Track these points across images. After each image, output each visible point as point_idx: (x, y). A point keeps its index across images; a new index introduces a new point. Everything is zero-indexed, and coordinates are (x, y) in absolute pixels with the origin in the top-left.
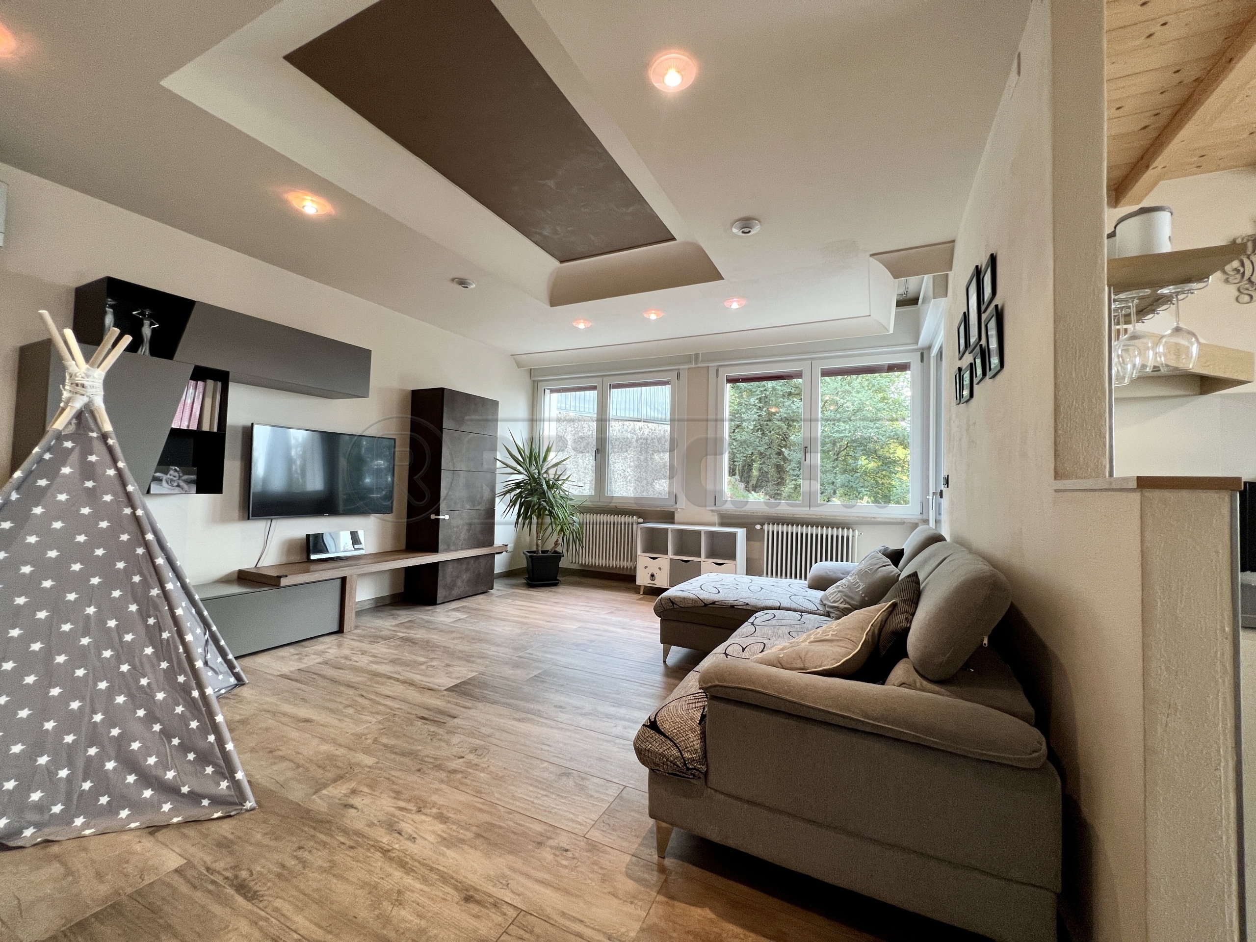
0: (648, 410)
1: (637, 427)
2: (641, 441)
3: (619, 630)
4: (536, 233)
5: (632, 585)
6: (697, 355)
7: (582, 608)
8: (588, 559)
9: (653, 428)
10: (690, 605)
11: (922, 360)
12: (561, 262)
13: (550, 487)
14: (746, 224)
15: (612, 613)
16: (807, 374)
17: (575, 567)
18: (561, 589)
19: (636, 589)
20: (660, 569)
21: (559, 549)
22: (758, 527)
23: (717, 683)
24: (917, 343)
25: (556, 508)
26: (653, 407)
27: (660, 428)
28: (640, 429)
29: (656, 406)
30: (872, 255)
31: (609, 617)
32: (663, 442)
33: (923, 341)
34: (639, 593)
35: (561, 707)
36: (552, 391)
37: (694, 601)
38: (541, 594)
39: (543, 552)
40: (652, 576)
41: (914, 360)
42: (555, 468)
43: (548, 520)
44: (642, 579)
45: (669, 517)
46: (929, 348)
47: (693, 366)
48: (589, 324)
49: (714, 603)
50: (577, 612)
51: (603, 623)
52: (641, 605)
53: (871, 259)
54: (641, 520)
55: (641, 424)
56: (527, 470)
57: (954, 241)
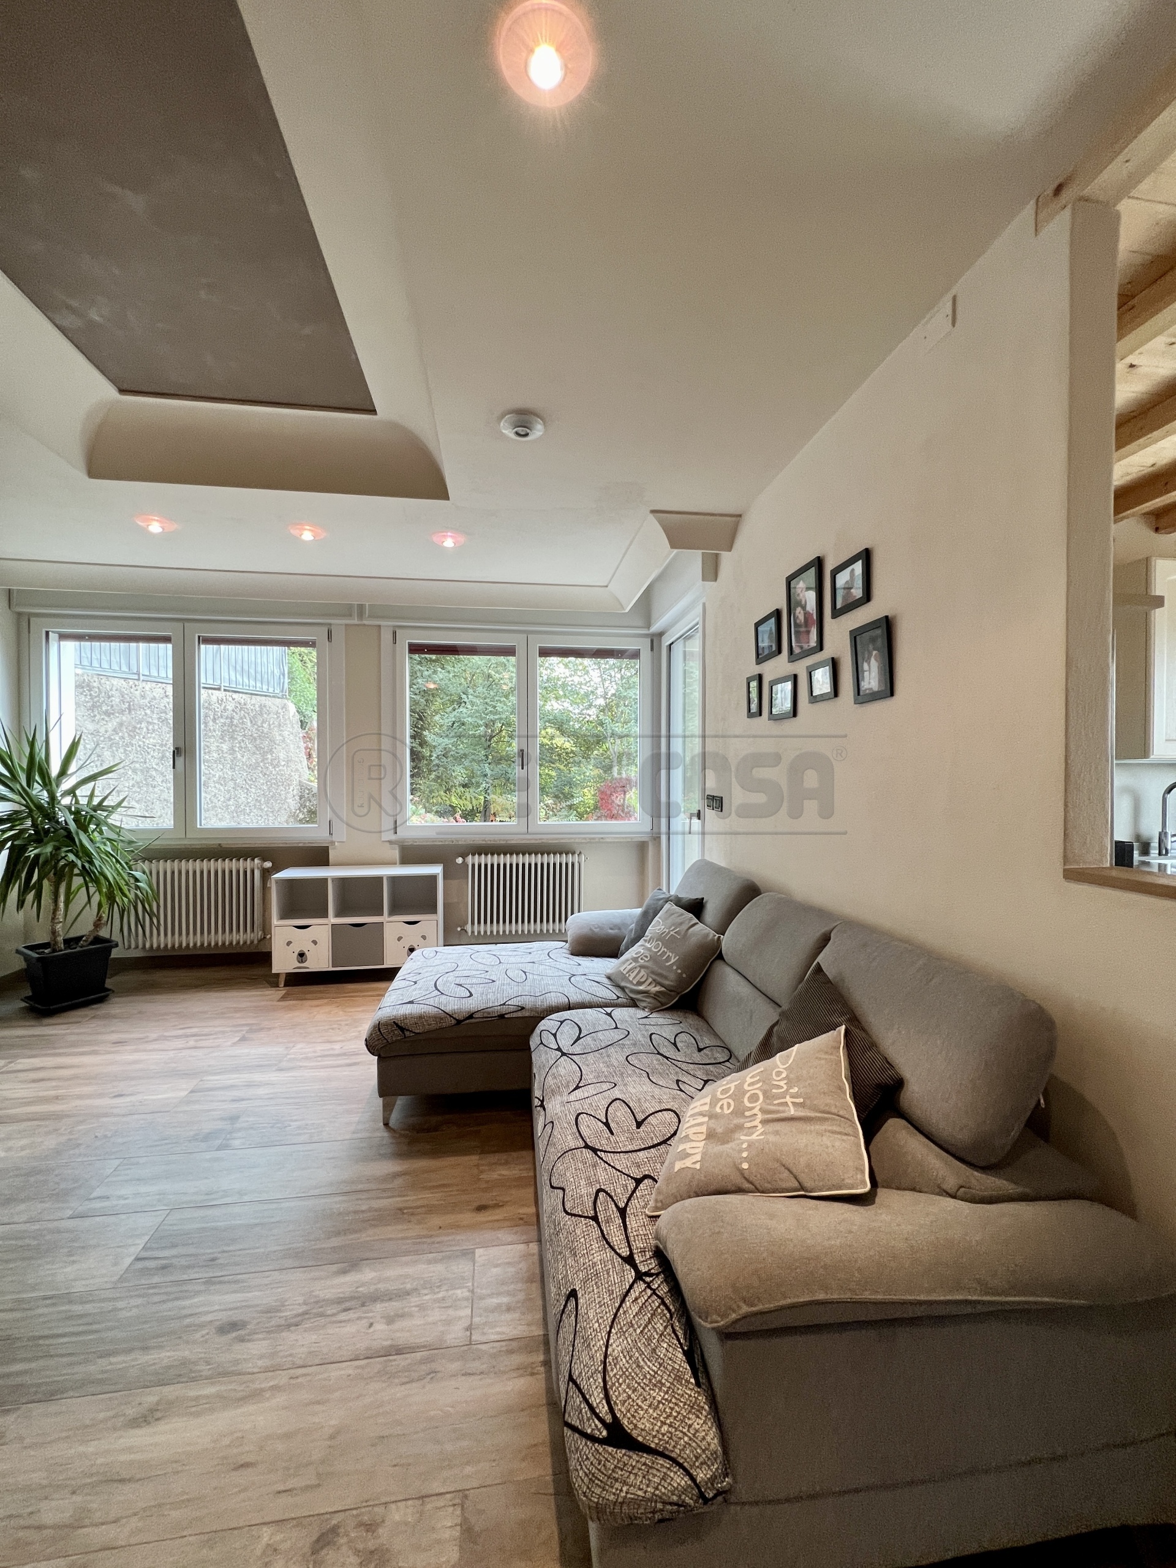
0: (232, 674)
1: (214, 699)
2: (222, 720)
3: (273, 1076)
5: (259, 971)
6: (361, 607)
7: (179, 1043)
9: (243, 701)
10: (433, 1027)
11: (652, 649)
12: (122, 391)
13: (83, 826)
14: (523, 420)
15: (243, 1039)
16: (521, 651)
17: (138, 954)
18: (115, 1006)
19: (272, 981)
20: (315, 942)
21: (104, 933)
22: (460, 860)
24: (649, 627)
25: (97, 863)
26: (239, 668)
27: (253, 701)
28: (220, 701)
29: (246, 667)
30: (653, 512)
31: (243, 1050)
32: (259, 723)
34: (276, 985)
36: (63, 637)
37: (437, 1018)
38: (74, 1029)
39: (68, 942)
40: (302, 955)
41: (644, 646)
42: (91, 784)
43: (77, 881)
44: (283, 962)
45: (319, 856)
47: (356, 621)
48: (173, 527)
49: (471, 1016)
50: (171, 1054)
51: (236, 1070)
52: (289, 1009)
53: (651, 517)
54: (268, 864)
55: (220, 694)
56: (25, 794)
57: (740, 516)
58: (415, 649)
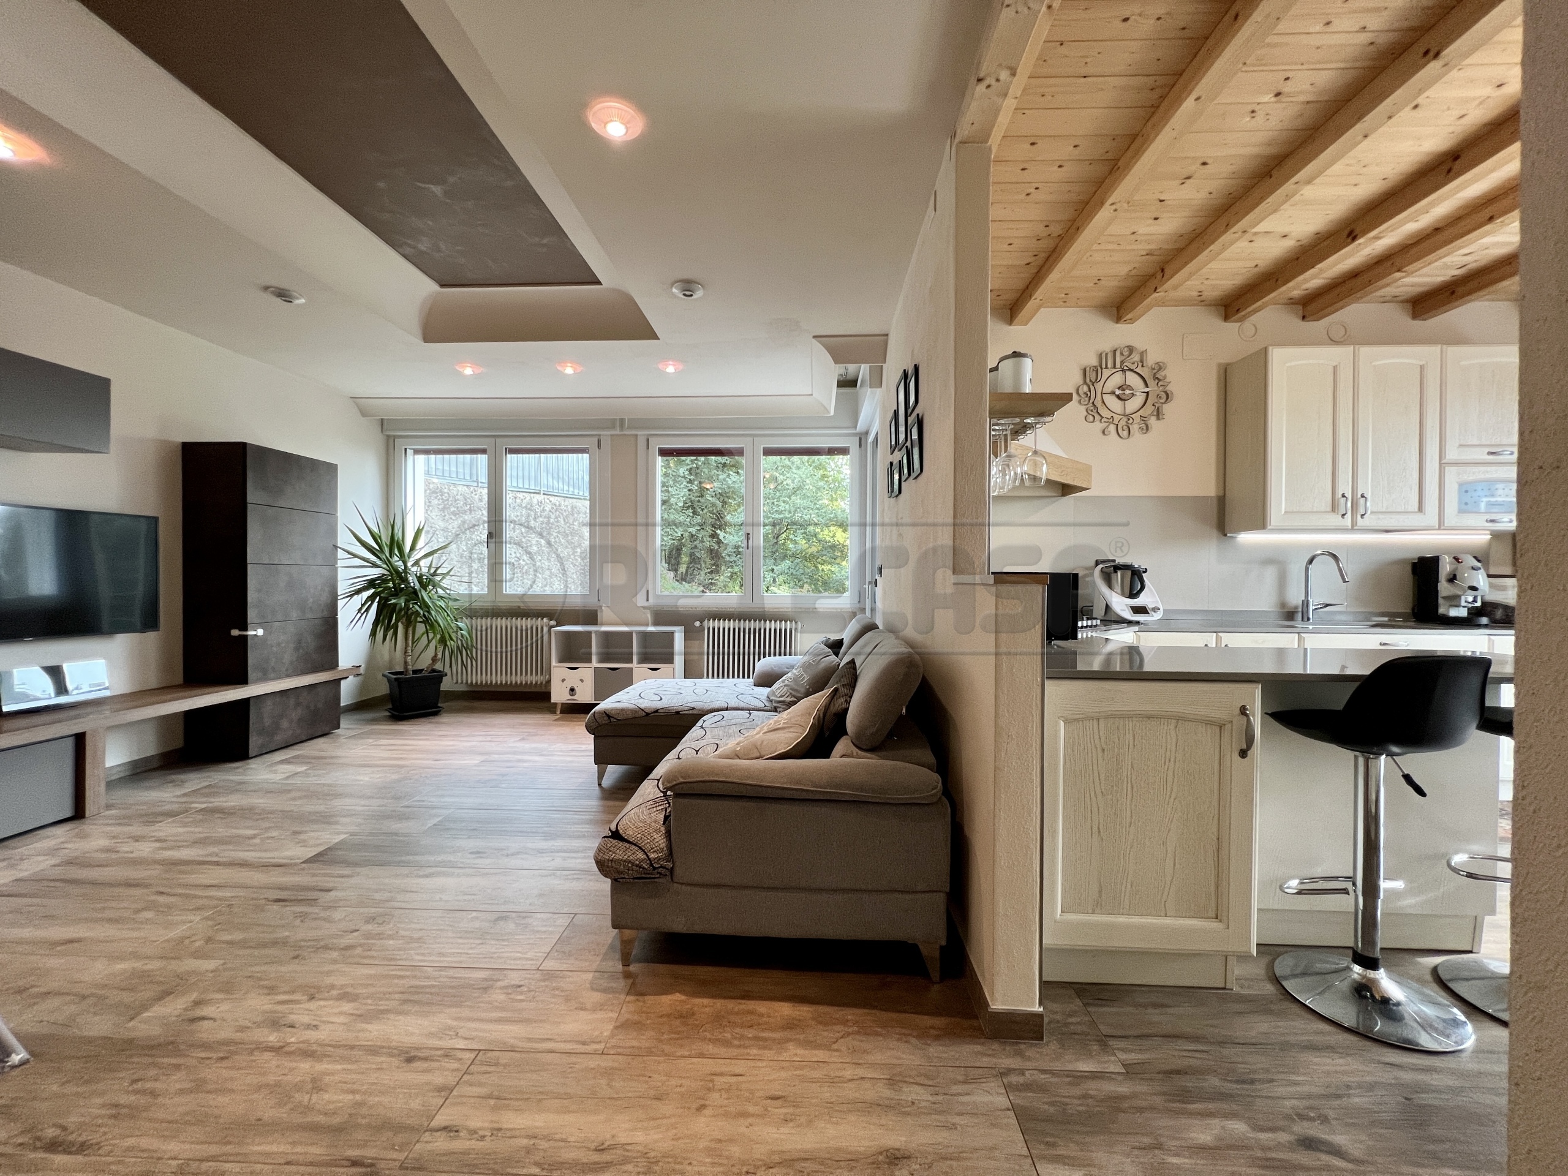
0: (550, 479)
1: (535, 501)
2: (541, 519)
3: (537, 758)
4: (406, 243)
5: (546, 705)
6: (622, 421)
7: (481, 738)
8: (479, 677)
9: (557, 503)
10: (630, 716)
11: (860, 445)
12: (442, 286)
13: (424, 586)
14: (688, 287)
15: (523, 739)
16: (748, 452)
17: (463, 688)
18: (444, 718)
19: (551, 708)
20: (582, 681)
21: (438, 666)
22: (697, 624)
23: (682, 780)
24: (855, 427)
25: (433, 613)
26: (555, 475)
27: (566, 503)
28: (540, 503)
29: (561, 475)
30: (814, 337)
31: (520, 745)
32: (571, 521)
33: (861, 426)
34: (554, 713)
35: (478, 852)
36: (417, 452)
37: (632, 711)
38: (415, 727)
39: (415, 672)
40: (572, 690)
41: (852, 443)
42: (430, 558)
43: (421, 628)
44: (559, 695)
45: (590, 617)
46: (867, 433)
47: (618, 432)
48: (480, 370)
49: (657, 711)
50: (474, 743)
51: (515, 753)
52: (560, 726)
53: (814, 341)
54: (553, 623)
55: (541, 497)
56: (388, 562)
57: (887, 335)
58: (664, 453)
